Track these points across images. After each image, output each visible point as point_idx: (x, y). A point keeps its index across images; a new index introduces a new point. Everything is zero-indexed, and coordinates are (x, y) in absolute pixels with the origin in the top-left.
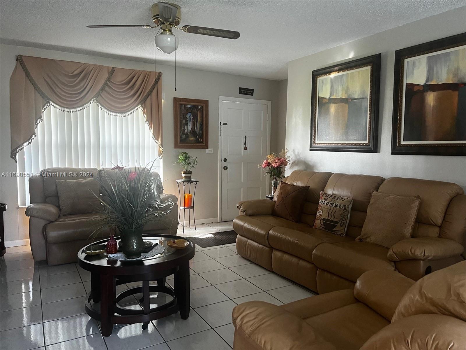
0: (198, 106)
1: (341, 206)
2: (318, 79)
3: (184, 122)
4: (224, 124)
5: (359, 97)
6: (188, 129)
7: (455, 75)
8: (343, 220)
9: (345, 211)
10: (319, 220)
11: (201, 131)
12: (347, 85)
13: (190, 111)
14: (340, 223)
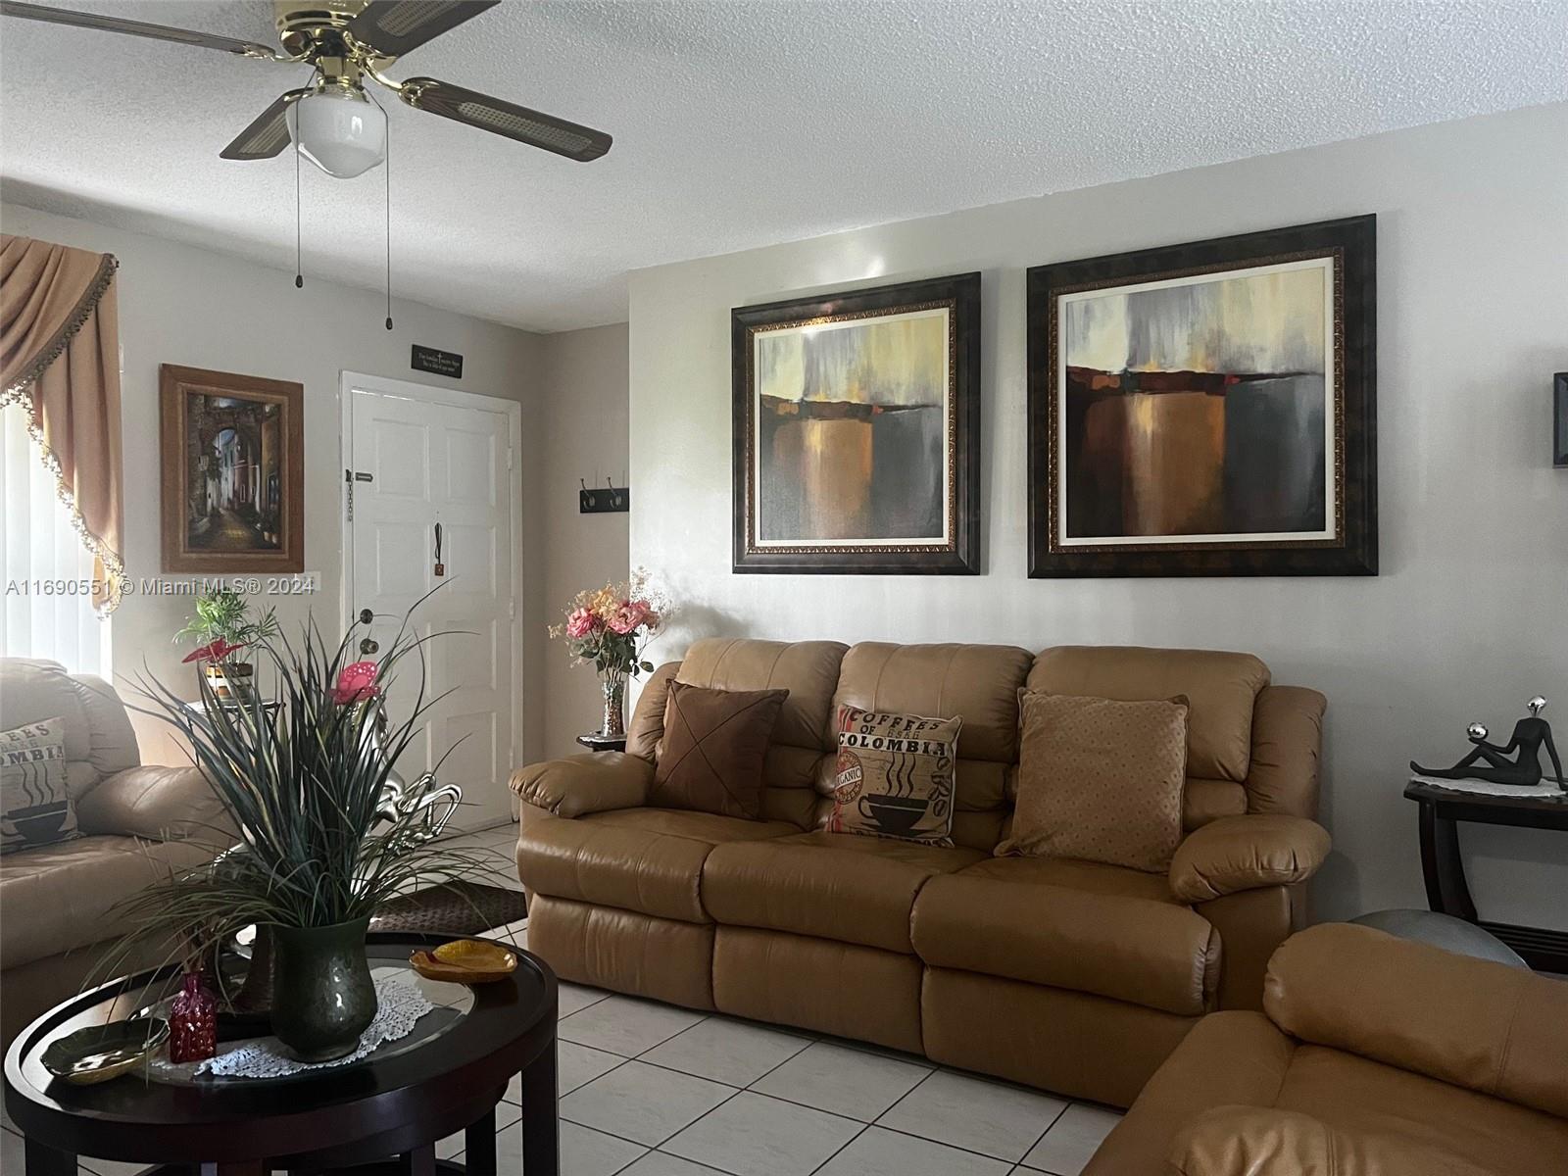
0: (262, 404)
1: (930, 747)
2: (757, 336)
3: (203, 465)
4: (360, 477)
5: (912, 402)
6: (219, 495)
7: (1213, 350)
8: (940, 793)
9: (942, 762)
10: (855, 804)
11: (275, 503)
12: (866, 362)
13: (226, 422)
14: (932, 803)
